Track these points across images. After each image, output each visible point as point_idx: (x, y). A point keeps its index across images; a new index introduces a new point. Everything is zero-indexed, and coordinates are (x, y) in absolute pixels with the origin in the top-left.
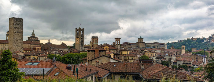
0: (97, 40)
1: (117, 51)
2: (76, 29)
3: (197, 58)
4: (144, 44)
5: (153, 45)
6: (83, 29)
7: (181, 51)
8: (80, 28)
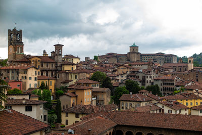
0: (21, 48)
1: (56, 64)
2: (9, 30)
3: (197, 77)
4: (139, 55)
5: (153, 57)
6: (21, 31)
7: (187, 66)
8: (14, 30)
